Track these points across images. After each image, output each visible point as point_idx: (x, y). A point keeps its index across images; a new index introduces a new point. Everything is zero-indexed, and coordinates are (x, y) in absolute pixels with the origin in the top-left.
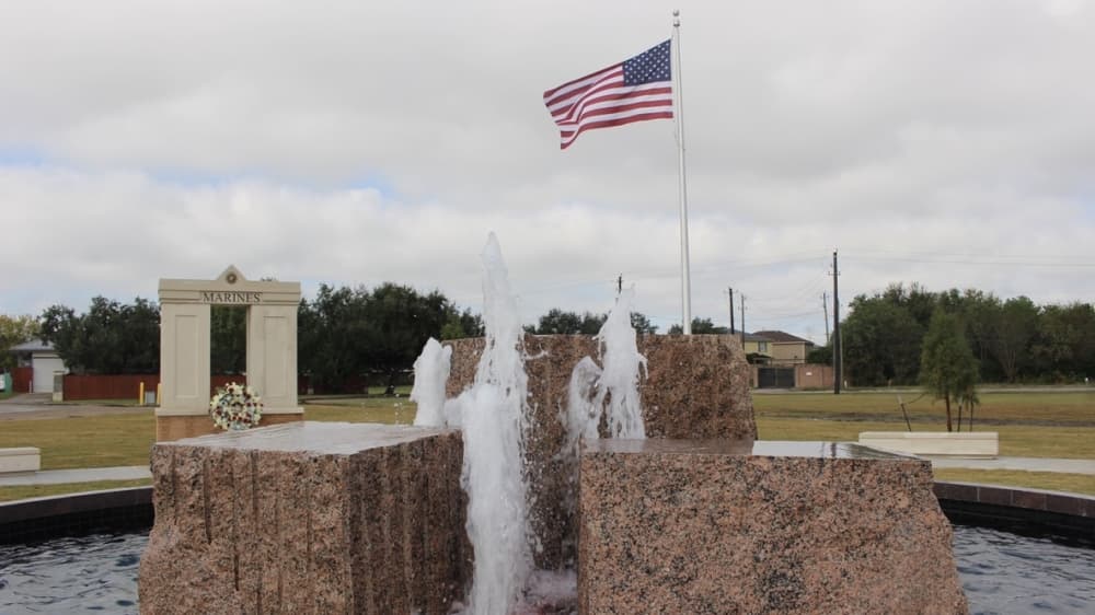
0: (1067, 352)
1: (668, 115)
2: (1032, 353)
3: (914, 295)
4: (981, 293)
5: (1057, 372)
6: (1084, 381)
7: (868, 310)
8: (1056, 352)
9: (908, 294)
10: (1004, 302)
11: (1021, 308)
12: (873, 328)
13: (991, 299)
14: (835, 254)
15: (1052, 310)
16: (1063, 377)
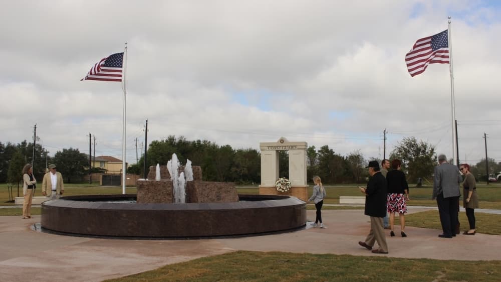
0: (245, 171)
1: (120, 80)
2: (231, 171)
3: (180, 141)
4: (210, 142)
5: (241, 180)
6: (252, 184)
7: (158, 148)
8: (241, 171)
9: (177, 141)
10: (220, 147)
11: (227, 150)
12: (161, 157)
13: (214, 145)
14: (147, 121)
15: (240, 152)
16: (244, 182)
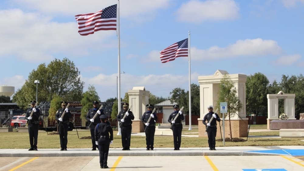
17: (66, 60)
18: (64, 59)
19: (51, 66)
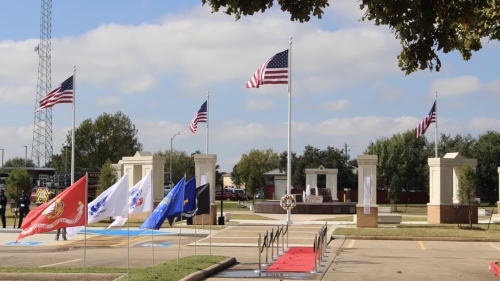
17: (120, 115)
18: (117, 113)
19: (98, 123)
